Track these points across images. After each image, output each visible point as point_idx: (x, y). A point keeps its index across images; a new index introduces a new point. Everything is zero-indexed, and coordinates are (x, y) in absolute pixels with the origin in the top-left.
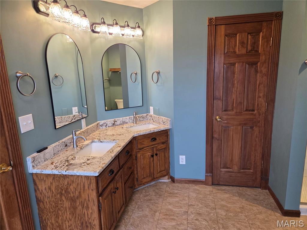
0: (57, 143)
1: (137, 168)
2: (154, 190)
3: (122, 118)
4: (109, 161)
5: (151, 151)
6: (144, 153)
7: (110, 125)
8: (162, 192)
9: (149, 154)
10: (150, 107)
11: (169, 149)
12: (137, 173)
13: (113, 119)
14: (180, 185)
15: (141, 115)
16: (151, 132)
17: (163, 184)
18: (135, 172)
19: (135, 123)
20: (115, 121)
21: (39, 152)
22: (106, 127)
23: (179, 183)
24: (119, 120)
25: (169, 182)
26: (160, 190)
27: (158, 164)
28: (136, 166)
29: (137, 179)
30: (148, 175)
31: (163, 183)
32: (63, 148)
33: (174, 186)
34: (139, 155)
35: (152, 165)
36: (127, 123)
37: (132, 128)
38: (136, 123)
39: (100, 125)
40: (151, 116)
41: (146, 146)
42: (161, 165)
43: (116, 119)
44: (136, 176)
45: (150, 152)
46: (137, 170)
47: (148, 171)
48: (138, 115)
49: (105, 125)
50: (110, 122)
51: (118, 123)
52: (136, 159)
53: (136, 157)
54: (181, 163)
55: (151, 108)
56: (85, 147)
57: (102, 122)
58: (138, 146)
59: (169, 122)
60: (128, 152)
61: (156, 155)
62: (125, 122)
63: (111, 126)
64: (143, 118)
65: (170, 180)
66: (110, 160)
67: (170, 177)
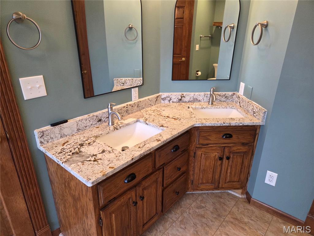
0: (86, 116)
1: (194, 168)
2: (214, 203)
3: (193, 93)
4: (123, 165)
5: (220, 152)
6: (207, 151)
7: (175, 100)
8: (225, 211)
9: (216, 154)
10: (241, 83)
11: (253, 154)
12: (193, 174)
13: (181, 93)
14: (257, 211)
15: (224, 93)
16: (224, 125)
17: (231, 199)
18: (191, 173)
19: (210, 103)
20: (183, 97)
21: (53, 125)
22: (169, 102)
23: (257, 207)
24: (189, 95)
25: (242, 198)
26: (222, 207)
27: (229, 171)
28: (193, 165)
29: (192, 182)
30: (210, 181)
31: (231, 197)
32: (94, 123)
33: (247, 209)
34: (199, 153)
35: (219, 170)
36: (199, 101)
37: (203, 110)
38: (212, 104)
39: (162, 99)
40: (239, 97)
41: (213, 142)
42: (233, 173)
43: (185, 93)
44: (192, 178)
45: (218, 152)
46: (194, 171)
47: (210, 176)
48: (219, 93)
49: (169, 99)
50: (175, 96)
51: (187, 99)
52: (194, 157)
53: (195, 153)
54: (267, 181)
55: (242, 85)
56: (123, 126)
57: (164, 95)
58: (200, 140)
59: (262, 115)
60: (177, 148)
61: (228, 158)
62: (197, 100)
63: (176, 102)
64: (225, 98)
65: (244, 196)
66: (127, 162)
67: (246, 193)
